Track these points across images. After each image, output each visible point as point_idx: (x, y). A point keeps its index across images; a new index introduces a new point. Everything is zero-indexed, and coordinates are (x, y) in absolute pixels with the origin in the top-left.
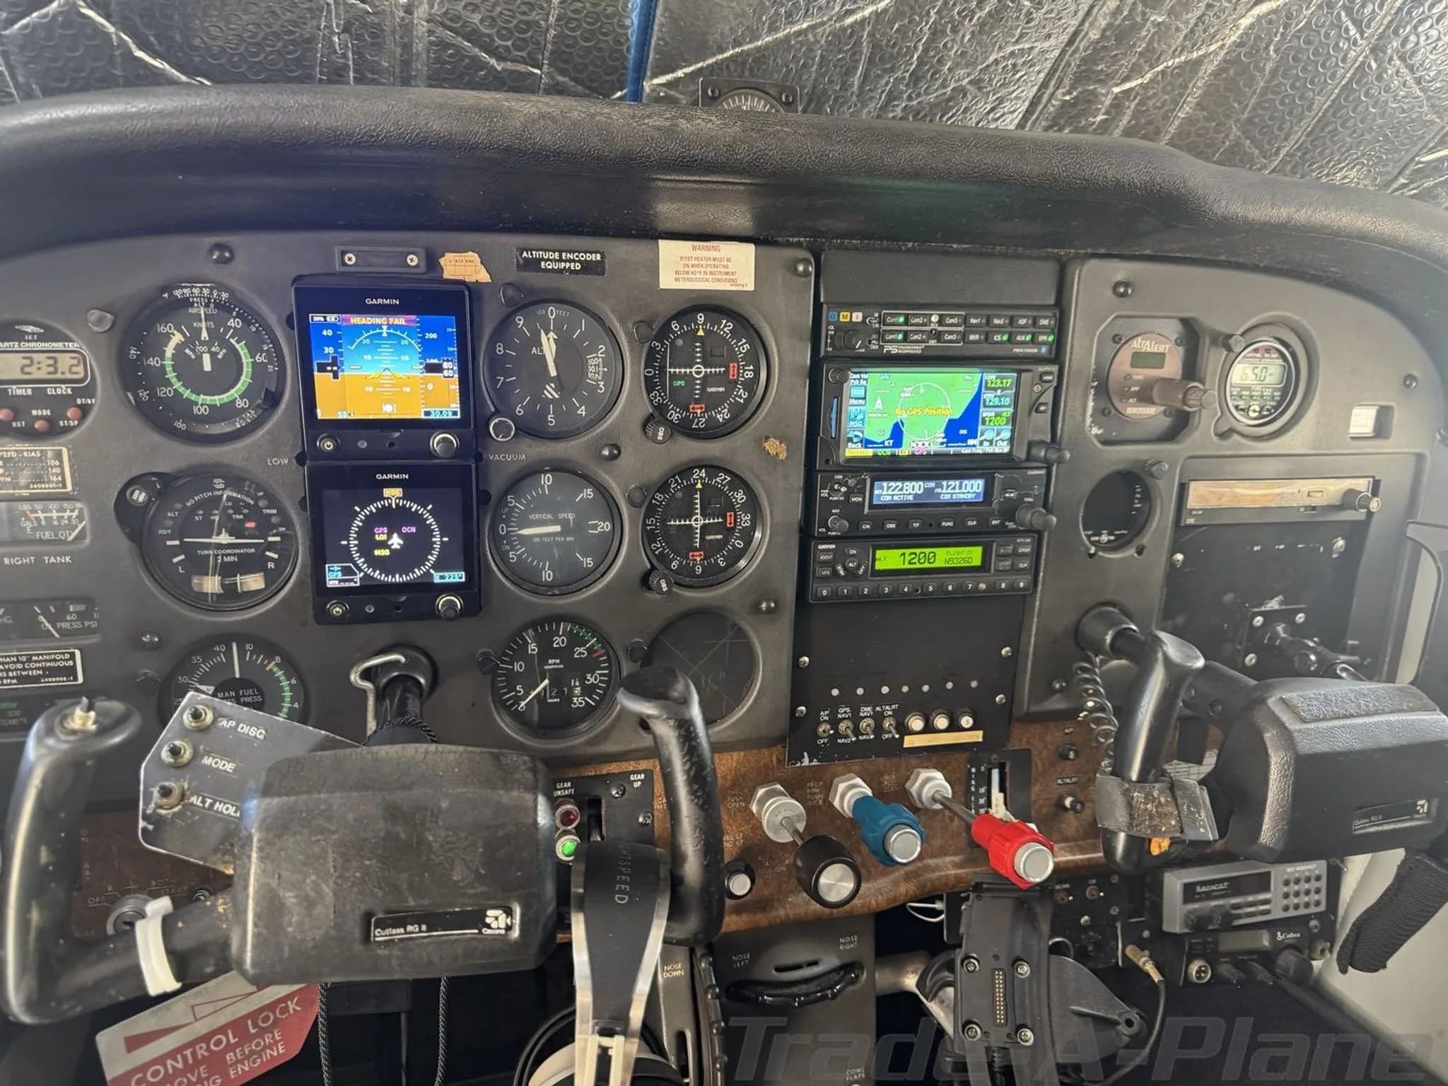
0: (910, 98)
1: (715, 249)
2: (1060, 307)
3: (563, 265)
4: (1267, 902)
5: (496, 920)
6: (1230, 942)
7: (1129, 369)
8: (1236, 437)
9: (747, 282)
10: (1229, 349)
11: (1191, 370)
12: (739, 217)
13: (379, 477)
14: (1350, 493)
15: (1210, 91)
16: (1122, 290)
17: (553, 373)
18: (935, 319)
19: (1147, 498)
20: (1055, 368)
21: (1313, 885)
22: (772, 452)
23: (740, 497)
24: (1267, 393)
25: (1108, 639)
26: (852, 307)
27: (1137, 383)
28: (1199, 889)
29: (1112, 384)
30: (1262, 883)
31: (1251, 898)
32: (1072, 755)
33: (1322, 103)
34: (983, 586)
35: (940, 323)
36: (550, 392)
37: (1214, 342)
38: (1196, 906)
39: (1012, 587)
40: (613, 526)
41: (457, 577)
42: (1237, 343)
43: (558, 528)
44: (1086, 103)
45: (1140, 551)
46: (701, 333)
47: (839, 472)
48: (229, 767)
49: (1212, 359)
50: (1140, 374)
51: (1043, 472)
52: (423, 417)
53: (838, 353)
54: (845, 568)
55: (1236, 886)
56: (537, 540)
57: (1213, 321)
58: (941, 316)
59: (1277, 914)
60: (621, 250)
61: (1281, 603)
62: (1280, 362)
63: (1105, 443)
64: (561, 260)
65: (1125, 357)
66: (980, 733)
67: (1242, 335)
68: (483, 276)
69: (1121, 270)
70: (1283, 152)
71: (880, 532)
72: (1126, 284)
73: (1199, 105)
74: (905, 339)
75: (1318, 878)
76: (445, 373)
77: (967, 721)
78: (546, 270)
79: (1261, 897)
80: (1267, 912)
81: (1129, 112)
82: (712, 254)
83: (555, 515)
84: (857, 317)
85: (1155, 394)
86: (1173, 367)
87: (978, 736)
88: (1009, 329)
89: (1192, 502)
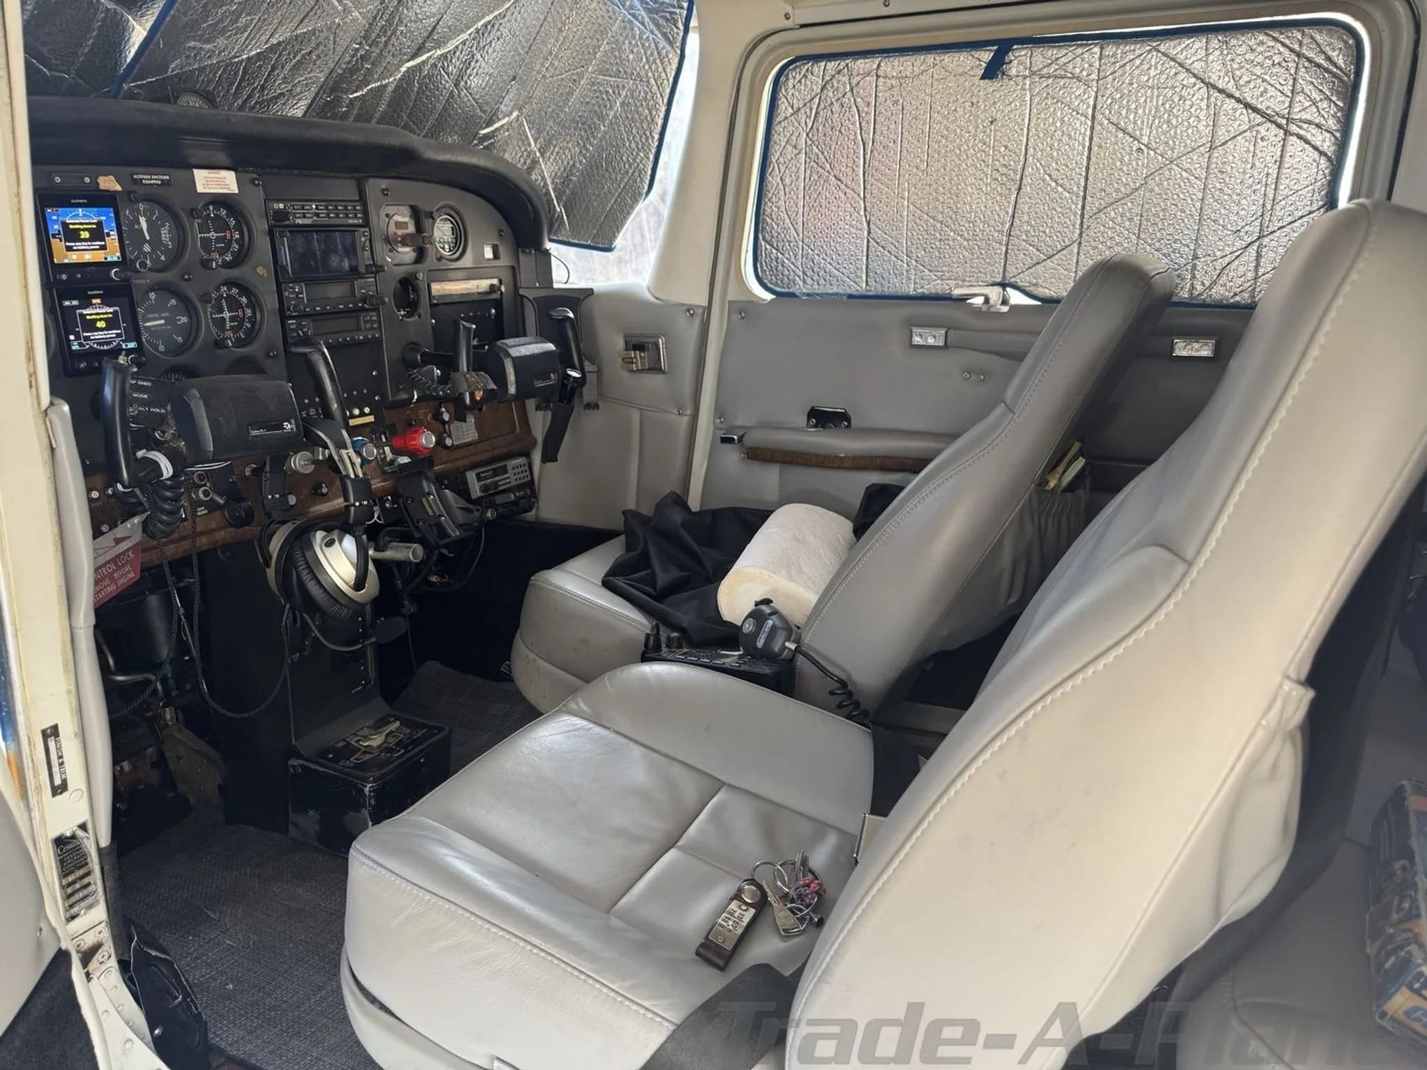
0: (259, 97)
1: (218, 173)
2: (363, 199)
3: (152, 182)
4: (508, 478)
5: (288, 426)
6: (500, 499)
7: (395, 230)
8: (444, 260)
9: (234, 189)
10: (433, 219)
11: (419, 229)
12: (222, 157)
13: (89, 293)
14: (492, 286)
15: (393, 99)
16: (385, 192)
17: (148, 238)
18: (314, 207)
19: (415, 290)
20: (367, 230)
21: (523, 468)
22: (261, 273)
23: (244, 300)
24: (450, 240)
25: (419, 357)
26: (279, 201)
27: (400, 236)
28: (482, 475)
29: (390, 238)
30: (504, 470)
31: (502, 477)
32: (413, 423)
33: (440, 107)
34: (361, 338)
35: (317, 209)
36: (147, 248)
37: (426, 216)
38: (483, 482)
39: (373, 336)
40: (191, 318)
41: (132, 345)
42: (435, 215)
43: (163, 322)
44: (338, 101)
45: (420, 316)
46: (212, 215)
47: (291, 283)
48: (146, 396)
49: (427, 223)
50: (400, 232)
51: (373, 280)
52: (103, 260)
53: (277, 224)
54: (303, 332)
55: (496, 472)
56: (153, 329)
57: (424, 206)
58: (316, 206)
59: (514, 483)
60: (180, 174)
61: (478, 342)
62: (451, 225)
63: (395, 265)
64: (152, 179)
65: (392, 224)
66: (372, 417)
67: (437, 211)
68: (119, 188)
69: (384, 184)
70: (426, 128)
71: (314, 312)
72: (387, 190)
73: (389, 106)
74: (304, 217)
75: (525, 465)
76: (112, 237)
77: (367, 410)
78: (145, 184)
79: (506, 476)
80: (509, 483)
81: (357, 107)
82: (216, 175)
83: (159, 314)
84: (281, 206)
85: (408, 241)
86: (411, 229)
87: (371, 419)
88: (345, 212)
89: (434, 293)
